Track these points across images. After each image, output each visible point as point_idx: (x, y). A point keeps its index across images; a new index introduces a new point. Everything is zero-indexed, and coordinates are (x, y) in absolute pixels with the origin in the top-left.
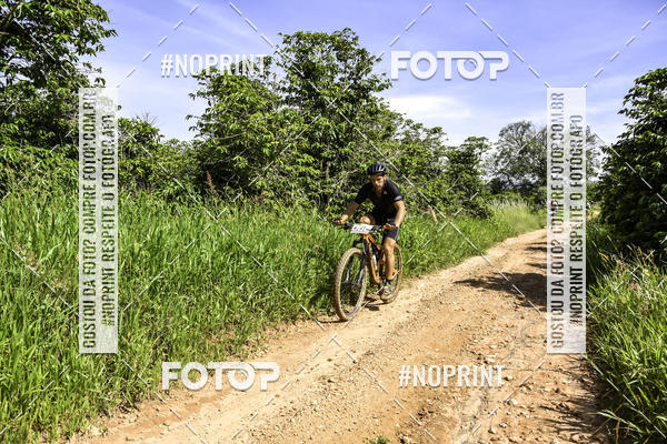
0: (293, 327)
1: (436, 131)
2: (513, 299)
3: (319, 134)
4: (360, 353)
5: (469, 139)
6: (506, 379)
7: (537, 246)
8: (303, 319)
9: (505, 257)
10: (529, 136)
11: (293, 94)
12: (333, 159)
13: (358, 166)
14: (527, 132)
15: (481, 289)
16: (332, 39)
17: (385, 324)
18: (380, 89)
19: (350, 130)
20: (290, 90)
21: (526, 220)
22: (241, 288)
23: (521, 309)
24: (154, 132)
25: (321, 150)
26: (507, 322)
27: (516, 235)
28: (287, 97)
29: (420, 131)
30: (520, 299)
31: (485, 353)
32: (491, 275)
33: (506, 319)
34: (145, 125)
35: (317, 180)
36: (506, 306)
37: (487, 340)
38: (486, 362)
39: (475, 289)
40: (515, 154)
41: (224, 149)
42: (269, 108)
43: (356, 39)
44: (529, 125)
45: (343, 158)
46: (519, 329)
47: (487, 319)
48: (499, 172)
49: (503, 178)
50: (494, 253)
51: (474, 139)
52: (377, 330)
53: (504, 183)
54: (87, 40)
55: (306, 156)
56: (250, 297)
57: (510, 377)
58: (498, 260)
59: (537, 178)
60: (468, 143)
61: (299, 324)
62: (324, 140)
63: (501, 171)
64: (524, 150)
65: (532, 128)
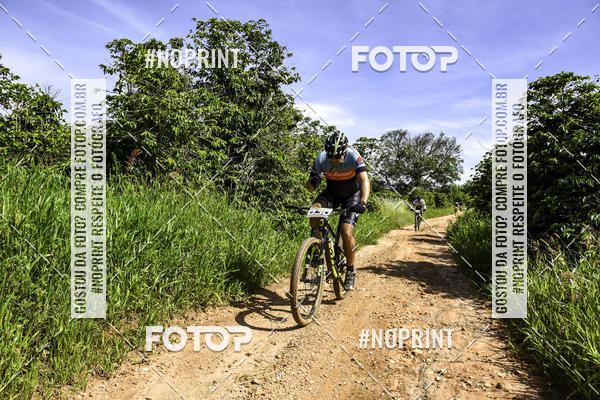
0: (203, 315)
1: (331, 129)
2: (415, 286)
3: (228, 119)
5: (361, 139)
7: (420, 238)
8: (213, 306)
9: (395, 247)
10: (405, 143)
11: (204, 79)
12: (241, 145)
13: (265, 153)
14: (403, 140)
15: (383, 276)
18: (289, 82)
19: (258, 119)
20: (202, 74)
21: (405, 215)
22: (146, 270)
23: (426, 295)
25: (229, 136)
26: (418, 308)
27: (399, 228)
28: (198, 82)
29: (318, 128)
30: (423, 286)
32: (389, 263)
33: (417, 306)
36: (412, 293)
38: (413, 354)
39: (378, 276)
40: (393, 158)
41: (133, 124)
43: (269, 33)
44: (405, 133)
45: (251, 145)
46: (433, 317)
47: (399, 306)
49: (382, 179)
50: (384, 242)
51: (365, 140)
53: (382, 183)
55: (218, 140)
56: (156, 281)
58: (390, 249)
59: (410, 180)
60: (359, 143)
61: (210, 311)
62: (232, 127)
63: (381, 172)
64: (401, 155)
65: (407, 136)
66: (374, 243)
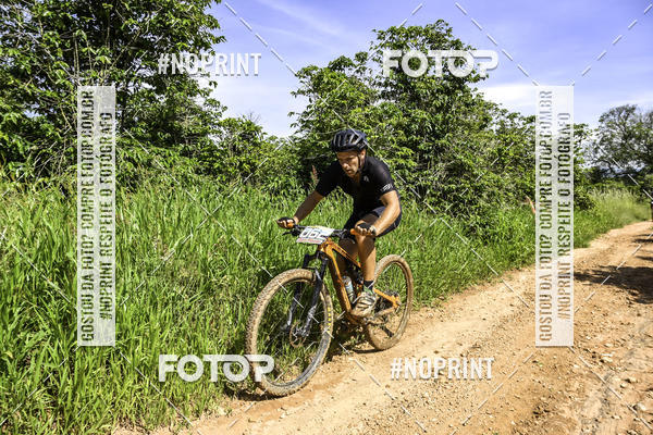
1: (532, 119)
2: (625, 294)
3: (415, 127)
4: (466, 346)
6: (628, 381)
7: (647, 238)
9: (611, 250)
10: (633, 121)
11: (389, 89)
12: (429, 151)
13: (455, 158)
14: (631, 117)
15: (588, 282)
16: (426, 31)
17: (489, 317)
18: (476, 80)
19: (445, 122)
20: (386, 85)
21: (632, 210)
23: (636, 305)
24: (257, 129)
25: (417, 143)
26: (621, 318)
27: (621, 226)
28: (383, 92)
29: (516, 120)
30: (634, 294)
31: (600, 351)
32: (598, 268)
33: (620, 316)
34: (249, 124)
35: (414, 172)
36: (618, 302)
37: (600, 338)
38: (602, 361)
39: (581, 283)
40: (618, 140)
41: (325, 144)
42: (367, 103)
43: (449, 31)
44: (634, 109)
45: (440, 150)
46: (637, 327)
47: (598, 316)
48: (599, 160)
49: (605, 167)
50: (598, 245)
52: (482, 323)
53: (604, 171)
54: (200, 47)
55: (405, 149)
57: (633, 379)
58: (603, 253)
59: (643, 165)
62: (420, 133)
63: (601, 159)
64: (628, 136)
65: (636, 112)
66: (585, 246)
